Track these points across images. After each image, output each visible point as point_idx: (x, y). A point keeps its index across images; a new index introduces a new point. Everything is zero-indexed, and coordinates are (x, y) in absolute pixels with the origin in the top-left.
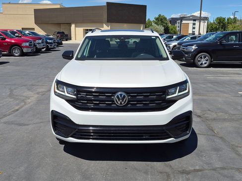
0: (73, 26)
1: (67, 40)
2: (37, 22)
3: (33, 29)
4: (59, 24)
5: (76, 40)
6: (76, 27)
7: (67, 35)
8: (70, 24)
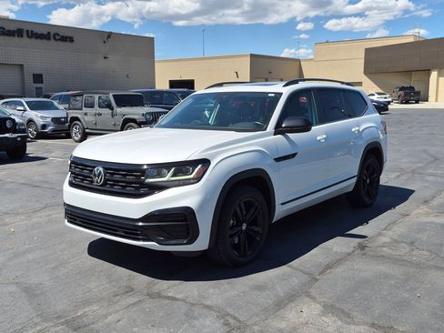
0: (434, 74)
1: (417, 102)
2: (369, 71)
3: (360, 84)
4: (409, 73)
5: (436, 101)
6: (439, 75)
7: (418, 93)
8: (428, 72)
